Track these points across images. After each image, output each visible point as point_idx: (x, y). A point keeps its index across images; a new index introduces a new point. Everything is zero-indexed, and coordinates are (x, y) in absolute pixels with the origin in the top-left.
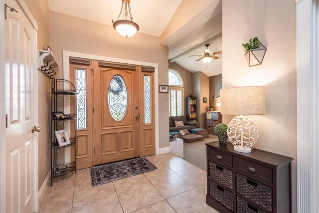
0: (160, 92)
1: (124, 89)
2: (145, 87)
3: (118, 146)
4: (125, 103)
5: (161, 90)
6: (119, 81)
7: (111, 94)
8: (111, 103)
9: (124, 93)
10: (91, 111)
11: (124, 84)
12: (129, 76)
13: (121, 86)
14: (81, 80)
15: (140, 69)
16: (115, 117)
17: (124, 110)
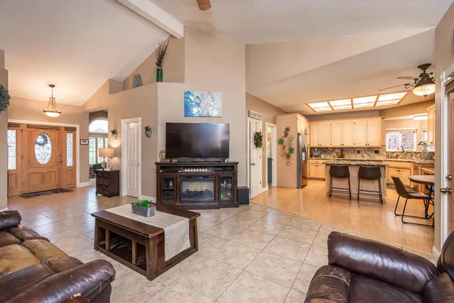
0: (80, 144)
1: (49, 141)
2: (68, 141)
3: (43, 181)
4: (50, 152)
5: (82, 143)
6: (44, 137)
7: (37, 146)
8: (37, 152)
9: (49, 145)
10: (20, 157)
11: (48, 139)
12: (54, 133)
13: (46, 140)
14: (12, 137)
15: (63, 129)
16: (41, 162)
17: (49, 157)
